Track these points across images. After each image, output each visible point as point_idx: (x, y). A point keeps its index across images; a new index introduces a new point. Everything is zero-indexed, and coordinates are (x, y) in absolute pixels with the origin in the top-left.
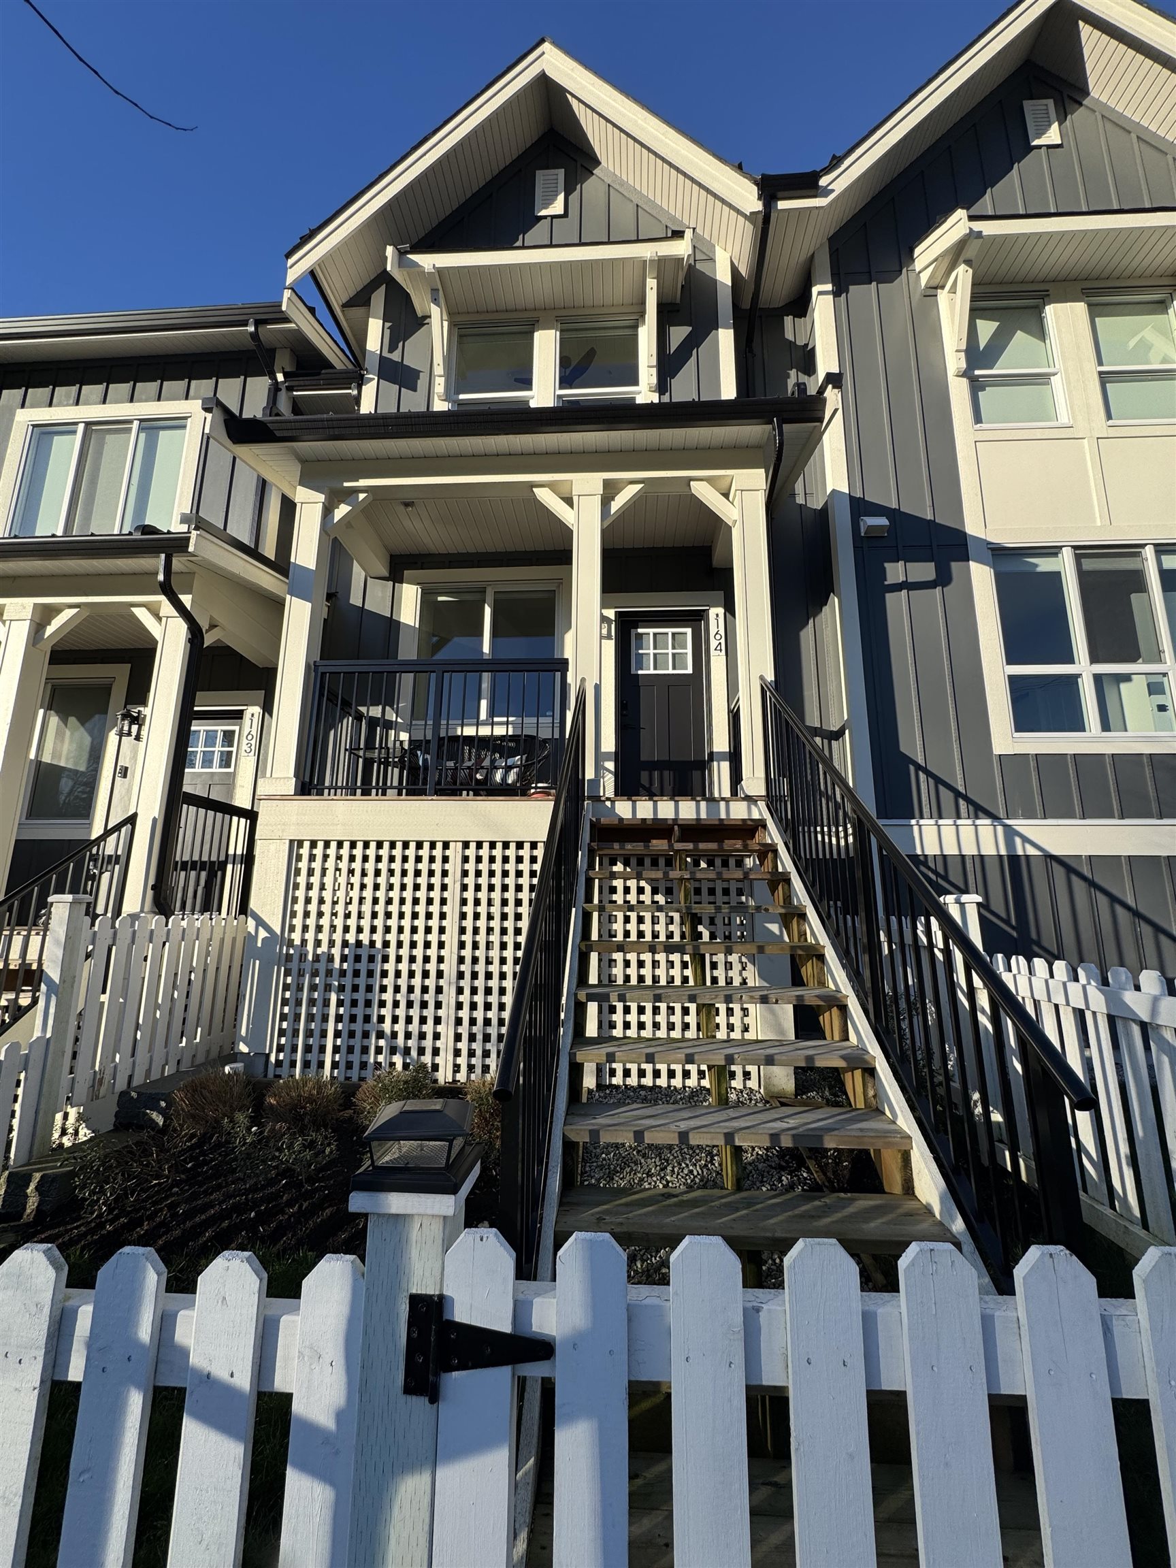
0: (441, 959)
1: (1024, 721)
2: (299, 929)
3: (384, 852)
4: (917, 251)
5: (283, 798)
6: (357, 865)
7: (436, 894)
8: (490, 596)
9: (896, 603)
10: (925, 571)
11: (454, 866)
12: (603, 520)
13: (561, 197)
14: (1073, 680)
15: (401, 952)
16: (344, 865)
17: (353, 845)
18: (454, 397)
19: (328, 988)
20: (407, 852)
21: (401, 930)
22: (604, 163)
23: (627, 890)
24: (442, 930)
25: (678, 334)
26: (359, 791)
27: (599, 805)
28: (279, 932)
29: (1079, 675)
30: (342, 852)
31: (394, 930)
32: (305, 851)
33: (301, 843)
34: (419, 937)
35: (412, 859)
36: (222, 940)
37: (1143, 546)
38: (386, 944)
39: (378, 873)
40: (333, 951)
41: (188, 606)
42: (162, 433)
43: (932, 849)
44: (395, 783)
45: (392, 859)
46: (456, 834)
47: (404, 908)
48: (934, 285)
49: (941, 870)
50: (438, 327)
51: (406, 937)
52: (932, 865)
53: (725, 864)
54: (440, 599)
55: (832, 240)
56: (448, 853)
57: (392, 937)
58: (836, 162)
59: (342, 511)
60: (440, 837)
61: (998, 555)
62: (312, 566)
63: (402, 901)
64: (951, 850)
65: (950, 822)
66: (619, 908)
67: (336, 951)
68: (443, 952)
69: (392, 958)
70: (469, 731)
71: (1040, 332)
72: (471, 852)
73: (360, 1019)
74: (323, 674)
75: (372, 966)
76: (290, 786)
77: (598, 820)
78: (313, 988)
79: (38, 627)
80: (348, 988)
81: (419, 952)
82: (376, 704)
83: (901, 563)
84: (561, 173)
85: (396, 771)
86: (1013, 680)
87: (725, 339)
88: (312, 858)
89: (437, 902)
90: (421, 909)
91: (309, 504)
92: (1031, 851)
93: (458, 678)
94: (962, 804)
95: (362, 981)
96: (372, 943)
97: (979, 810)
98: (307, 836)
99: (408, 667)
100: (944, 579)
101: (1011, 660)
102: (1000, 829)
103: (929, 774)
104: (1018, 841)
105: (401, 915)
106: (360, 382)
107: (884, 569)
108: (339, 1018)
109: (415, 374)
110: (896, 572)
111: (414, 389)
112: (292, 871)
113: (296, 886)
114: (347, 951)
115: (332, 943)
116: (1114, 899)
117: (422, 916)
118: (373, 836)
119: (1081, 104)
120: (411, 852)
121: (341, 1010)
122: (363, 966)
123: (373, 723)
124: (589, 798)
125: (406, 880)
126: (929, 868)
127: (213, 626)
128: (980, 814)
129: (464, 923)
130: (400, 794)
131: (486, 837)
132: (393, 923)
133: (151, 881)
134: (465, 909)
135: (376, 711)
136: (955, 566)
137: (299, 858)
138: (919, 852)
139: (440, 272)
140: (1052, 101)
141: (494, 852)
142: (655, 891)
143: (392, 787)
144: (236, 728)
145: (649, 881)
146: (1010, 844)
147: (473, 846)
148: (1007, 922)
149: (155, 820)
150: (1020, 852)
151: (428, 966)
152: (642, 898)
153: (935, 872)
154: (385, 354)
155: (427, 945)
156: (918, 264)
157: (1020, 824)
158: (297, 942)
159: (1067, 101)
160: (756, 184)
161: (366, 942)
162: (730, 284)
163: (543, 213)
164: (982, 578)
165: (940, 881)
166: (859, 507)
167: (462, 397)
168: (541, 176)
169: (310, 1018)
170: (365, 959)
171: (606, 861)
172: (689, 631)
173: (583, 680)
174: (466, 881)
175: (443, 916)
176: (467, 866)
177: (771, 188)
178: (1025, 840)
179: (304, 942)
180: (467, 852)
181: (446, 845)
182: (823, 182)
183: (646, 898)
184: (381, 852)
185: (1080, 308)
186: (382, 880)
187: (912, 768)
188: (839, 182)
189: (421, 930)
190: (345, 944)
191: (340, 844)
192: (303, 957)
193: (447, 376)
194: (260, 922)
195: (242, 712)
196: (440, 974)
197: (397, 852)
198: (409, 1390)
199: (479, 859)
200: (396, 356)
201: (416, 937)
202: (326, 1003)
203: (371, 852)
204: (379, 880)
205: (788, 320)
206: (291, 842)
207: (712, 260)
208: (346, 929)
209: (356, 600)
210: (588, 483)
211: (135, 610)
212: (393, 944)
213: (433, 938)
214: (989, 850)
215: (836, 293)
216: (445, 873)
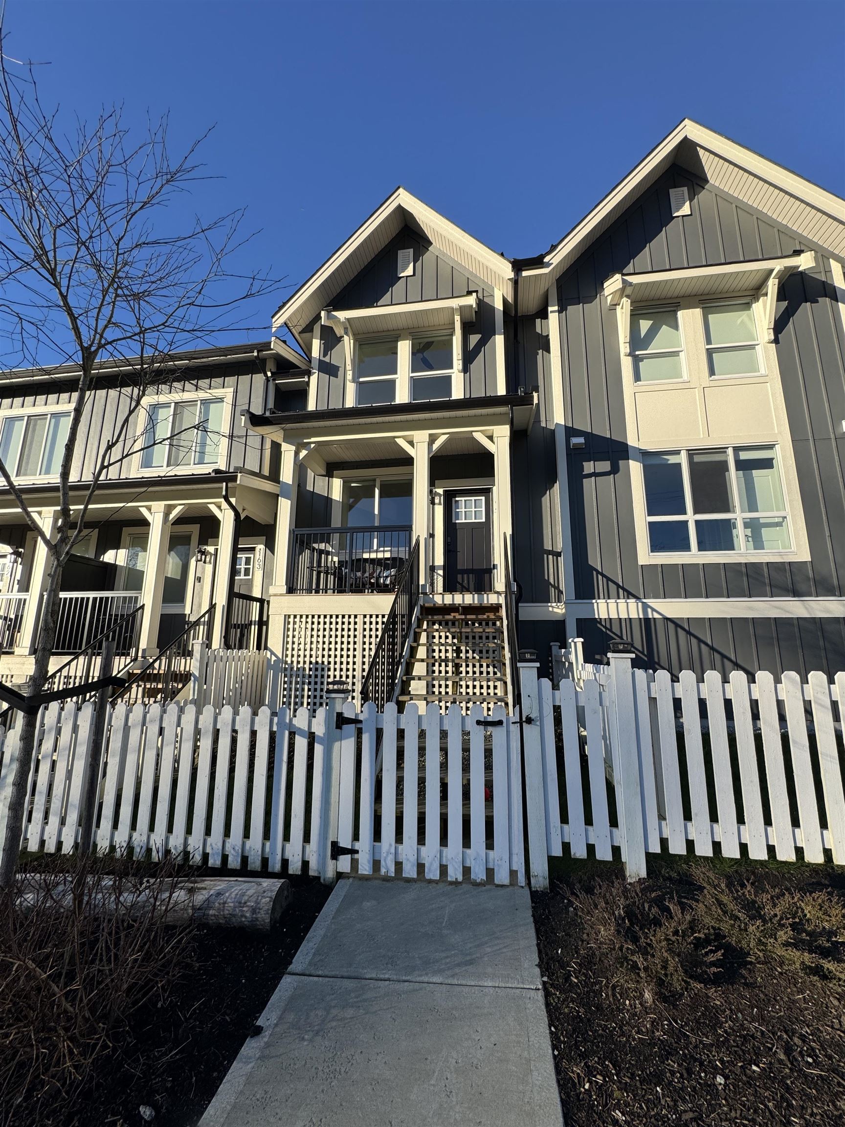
0: (354, 670)
1: (656, 546)
2: (290, 656)
3: (327, 620)
4: (605, 285)
5: (281, 595)
6: (315, 626)
7: (351, 640)
8: (378, 483)
9: (589, 484)
10: (604, 466)
11: (359, 626)
12: (429, 454)
13: (412, 265)
14: (686, 523)
15: (336, 666)
16: (309, 626)
17: (313, 617)
18: (357, 380)
19: (303, 683)
20: (338, 620)
21: (336, 656)
22: (434, 243)
23: (440, 637)
24: (354, 656)
25: (474, 339)
26: (314, 591)
27: (426, 597)
28: (281, 657)
29: (688, 521)
30: (308, 620)
31: (333, 656)
32: (291, 620)
33: (289, 616)
34: (344, 660)
35: (340, 623)
36: (254, 662)
37: (727, 448)
38: (329, 663)
39: (325, 630)
40: (305, 666)
41: (234, 503)
42: (212, 405)
43: (603, 615)
44: (332, 587)
45: (331, 623)
46: (360, 612)
47: (337, 646)
48: (615, 303)
49: (608, 626)
50: (348, 344)
51: (338, 660)
52: (603, 623)
53: (487, 624)
54: (353, 485)
55: (558, 281)
56: (356, 620)
57: (332, 660)
58: (553, 248)
59: (303, 453)
60: (353, 613)
61: (645, 455)
62: (291, 483)
63: (336, 643)
64: (614, 615)
65: (613, 601)
66: (436, 645)
67: (307, 666)
68: (355, 667)
69: (332, 669)
70: (366, 556)
71: (676, 327)
72: (367, 620)
73: (318, 697)
74: (297, 535)
75: (323, 673)
76: (284, 589)
77: (424, 604)
78: (297, 683)
79: (167, 515)
80: (313, 683)
81: (344, 666)
82: (322, 542)
83: (592, 462)
84: (411, 250)
85: (332, 577)
86: (651, 525)
87: (499, 341)
88: (295, 623)
89: (352, 643)
90: (345, 646)
91: (288, 452)
92: (656, 616)
93: (360, 535)
94: (621, 591)
95: (319, 680)
96: (323, 662)
97: (629, 595)
98: (292, 613)
99: (336, 530)
100: (615, 470)
101: (650, 514)
102: (640, 604)
103: (603, 575)
104: (649, 610)
105: (336, 649)
106: (309, 373)
107: (583, 466)
108: (309, 697)
109: (337, 368)
110: (589, 467)
111: (337, 377)
112: (286, 629)
113: (288, 636)
114: (311, 666)
115: (305, 662)
116: (700, 641)
117: (345, 650)
118: (322, 613)
119: (704, 188)
120: (340, 620)
121: (310, 693)
122: (319, 673)
123: (321, 552)
124: (422, 593)
125: (337, 633)
126: (602, 625)
127: (244, 510)
128: (630, 596)
129: (365, 653)
130: (334, 592)
131: (374, 613)
132: (332, 653)
133: (223, 635)
134: (365, 646)
135: (322, 546)
136: (621, 462)
137: (289, 623)
138: (597, 617)
139: (348, 320)
140: (686, 188)
141: (378, 620)
142: (453, 638)
143: (330, 589)
144: (252, 556)
145: (451, 633)
146: (645, 612)
147: (368, 617)
148: (642, 653)
149: (224, 606)
150: (650, 616)
151: (348, 673)
152: (448, 641)
153: (605, 627)
154: (322, 358)
155: (348, 663)
156: (607, 292)
157: (650, 602)
158: (289, 662)
159: (695, 186)
160: (510, 262)
161: (320, 662)
162: (502, 309)
163: (401, 275)
164: (635, 469)
165: (608, 632)
166: (570, 432)
167: (361, 380)
168: (401, 253)
169: (296, 697)
170: (320, 670)
171: (430, 623)
172: (483, 498)
173: (419, 536)
174: (365, 633)
175: (355, 650)
176: (365, 626)
177: (518, 266)
178: (653, 610)
179: (292, 662)
180: (366, 620)
181: (356, 616)
182: (546, 260)
183: (449, 641)
184: (326, 620)
185: (697, 312)
186: (327, 633)
187: (595, 573)
188: (556, 259)
189: (345, 656)
190: (311, 663)
191: (307, 616)
192: (292, 669)
193: (353, 370)
194: (272, 653)
195: (255, 548)
196: (354, 677)
197: (333, 620)
198: (336, 728)
199: (371, 623)
200: (327, 359)
201: (343, 660)
202: (303, 690)
203: (321, 620)
204: (325, 633)
205: (538, 321)
206: (285, 615)
207: (493, 296)
208: (311, 656)
209: (310, 488)
210: (421, 436)
211: (209, 505)
212: (332, 663)
213: (351, 660)
214: (633, 615)
215: (560, 312)
216: (355, 630)
